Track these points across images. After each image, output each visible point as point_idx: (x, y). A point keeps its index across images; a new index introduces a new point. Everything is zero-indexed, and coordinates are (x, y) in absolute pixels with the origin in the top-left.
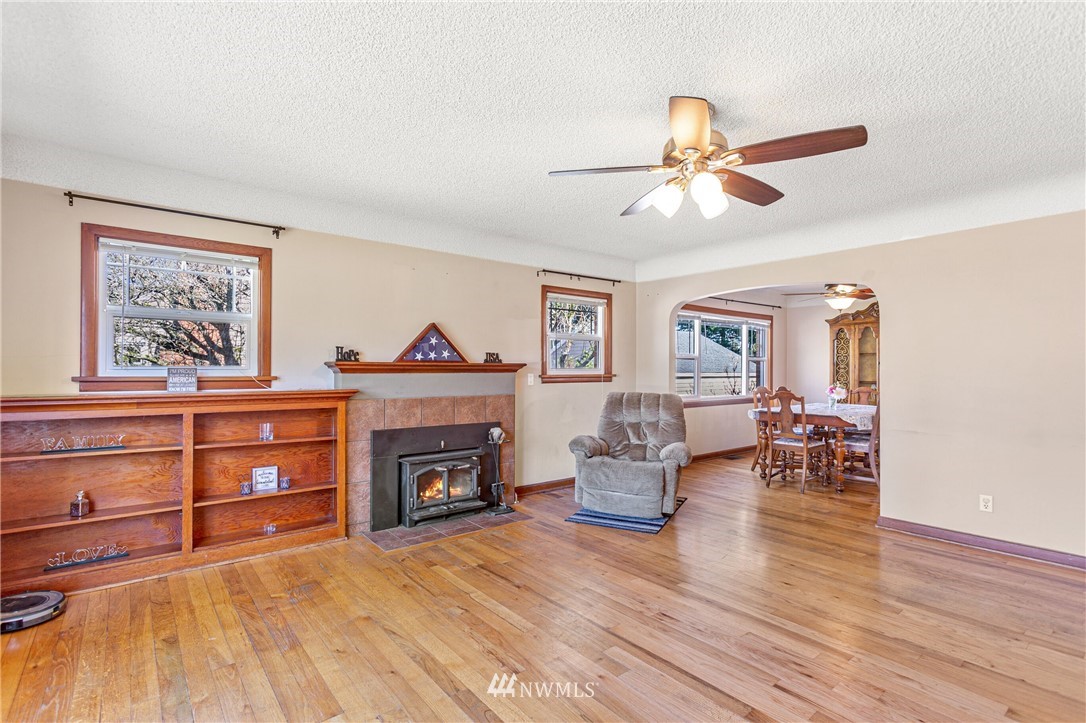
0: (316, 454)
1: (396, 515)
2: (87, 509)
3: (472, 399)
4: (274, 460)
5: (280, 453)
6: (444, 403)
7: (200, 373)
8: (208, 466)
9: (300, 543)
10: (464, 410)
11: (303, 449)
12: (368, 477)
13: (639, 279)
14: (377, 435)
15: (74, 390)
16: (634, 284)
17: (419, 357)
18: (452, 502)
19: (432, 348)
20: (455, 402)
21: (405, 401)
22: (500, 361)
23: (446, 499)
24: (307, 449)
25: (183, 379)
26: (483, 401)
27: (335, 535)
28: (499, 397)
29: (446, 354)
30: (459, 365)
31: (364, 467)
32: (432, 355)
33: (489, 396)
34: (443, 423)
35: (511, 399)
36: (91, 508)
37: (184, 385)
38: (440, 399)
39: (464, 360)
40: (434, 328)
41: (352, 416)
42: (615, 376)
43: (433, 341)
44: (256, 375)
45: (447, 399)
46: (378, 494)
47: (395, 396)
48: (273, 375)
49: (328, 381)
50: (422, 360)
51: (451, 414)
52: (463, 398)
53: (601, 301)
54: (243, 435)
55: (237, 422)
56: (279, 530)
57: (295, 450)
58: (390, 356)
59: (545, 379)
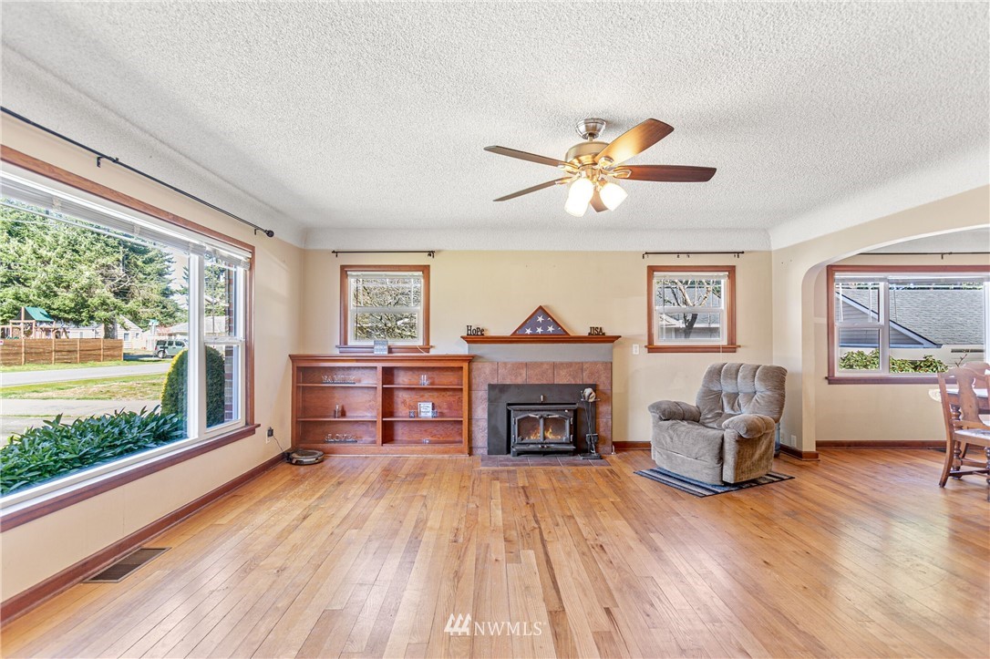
0: (457, 397)
1: (505, 445)
2: (340, 414)
3: (570, 365)
4: (431, 399)
5: (435, 394)
6: (545, 366)
7: (390, 343)
8: (395, 398)
9: (439, 453)
10: (563, 373)
11: (449, 393)
12: (486, 416)
13: (774, 247)
14: (491, 387)
15: (336, 352)
16: (770, 252)
17: (528, 331)
18: (546, 443)
19: (539, 325)
20: (554, 366)
21: (513, 364)
22: (604, 334)
23: (542, 440)
24: (451, 393)
25: (381, 347)
26: (580, 367)
27: (462, 452)
28: (596, 363)
29: (551, 329)
30: (563, 337)
31: (483, 409)
32: (539, 330)
33: (587, 363)
34: (545, 382)
35: (609, 366)
36: (343, 414)
37: (381, 350)
38: (542, 363)
39: (567, 334)
40: (541, 310)
41: (474, 373)
42: (740, 346)
43: (540, 319)
44: (421, 344)
45: (548, 363)
46: (492, 430)
47: (506, 360)
48: (431, 344)
49: (463, 349)
50: (531, 334)
51: (551, 375)
52: (562, 364)
53: (721, 274)
54: (414, 381)
55: (411, 373)
56: (430, 443)
57: (443, 393)
58: (508, 332)
59: (652, 349)
